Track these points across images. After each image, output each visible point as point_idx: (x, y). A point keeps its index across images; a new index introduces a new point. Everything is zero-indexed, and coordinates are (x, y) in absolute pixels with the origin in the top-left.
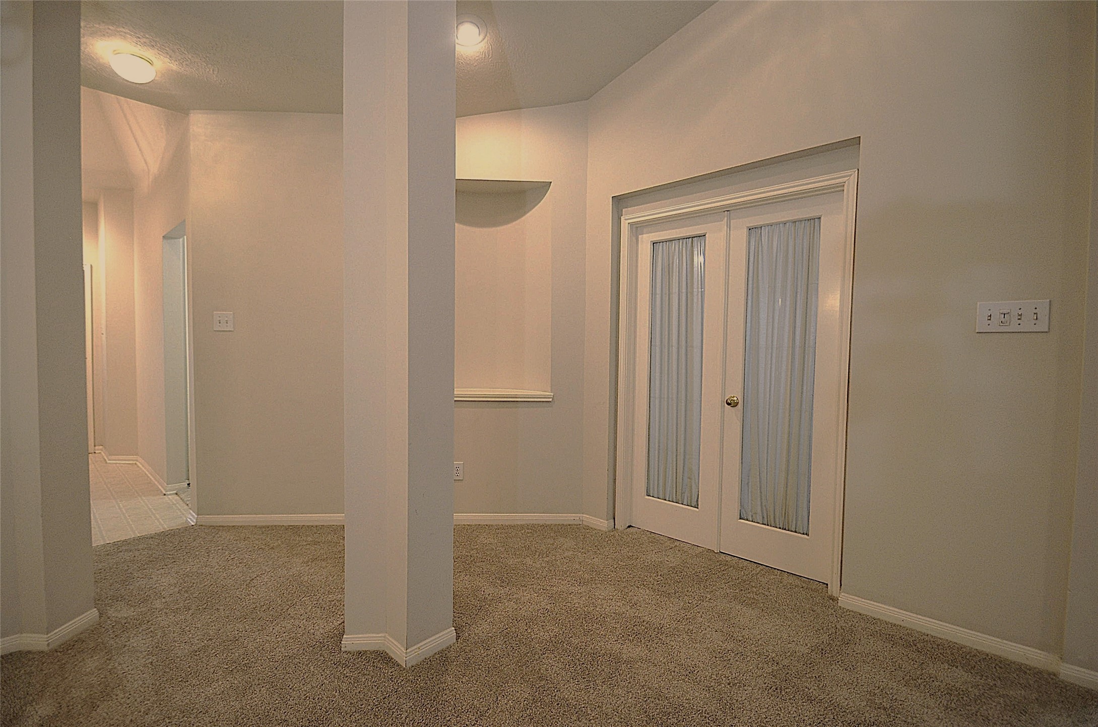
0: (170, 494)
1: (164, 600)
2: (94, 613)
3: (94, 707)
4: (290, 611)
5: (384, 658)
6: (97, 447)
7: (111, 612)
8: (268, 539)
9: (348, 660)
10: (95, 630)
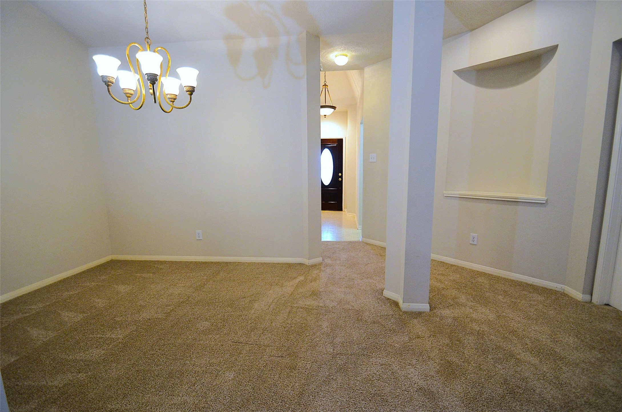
0: (360, 229)
1: (340, 261)
2: (321, 259)
3: (311, 282)
4: (374, 277)
5: (396, 304)
6: (345, 209)
7: (326, 260)
8: (381, 252)
9: (383, 299)
10: (320, 264)
